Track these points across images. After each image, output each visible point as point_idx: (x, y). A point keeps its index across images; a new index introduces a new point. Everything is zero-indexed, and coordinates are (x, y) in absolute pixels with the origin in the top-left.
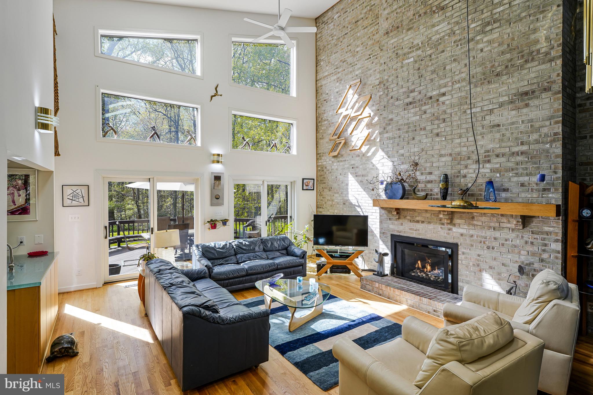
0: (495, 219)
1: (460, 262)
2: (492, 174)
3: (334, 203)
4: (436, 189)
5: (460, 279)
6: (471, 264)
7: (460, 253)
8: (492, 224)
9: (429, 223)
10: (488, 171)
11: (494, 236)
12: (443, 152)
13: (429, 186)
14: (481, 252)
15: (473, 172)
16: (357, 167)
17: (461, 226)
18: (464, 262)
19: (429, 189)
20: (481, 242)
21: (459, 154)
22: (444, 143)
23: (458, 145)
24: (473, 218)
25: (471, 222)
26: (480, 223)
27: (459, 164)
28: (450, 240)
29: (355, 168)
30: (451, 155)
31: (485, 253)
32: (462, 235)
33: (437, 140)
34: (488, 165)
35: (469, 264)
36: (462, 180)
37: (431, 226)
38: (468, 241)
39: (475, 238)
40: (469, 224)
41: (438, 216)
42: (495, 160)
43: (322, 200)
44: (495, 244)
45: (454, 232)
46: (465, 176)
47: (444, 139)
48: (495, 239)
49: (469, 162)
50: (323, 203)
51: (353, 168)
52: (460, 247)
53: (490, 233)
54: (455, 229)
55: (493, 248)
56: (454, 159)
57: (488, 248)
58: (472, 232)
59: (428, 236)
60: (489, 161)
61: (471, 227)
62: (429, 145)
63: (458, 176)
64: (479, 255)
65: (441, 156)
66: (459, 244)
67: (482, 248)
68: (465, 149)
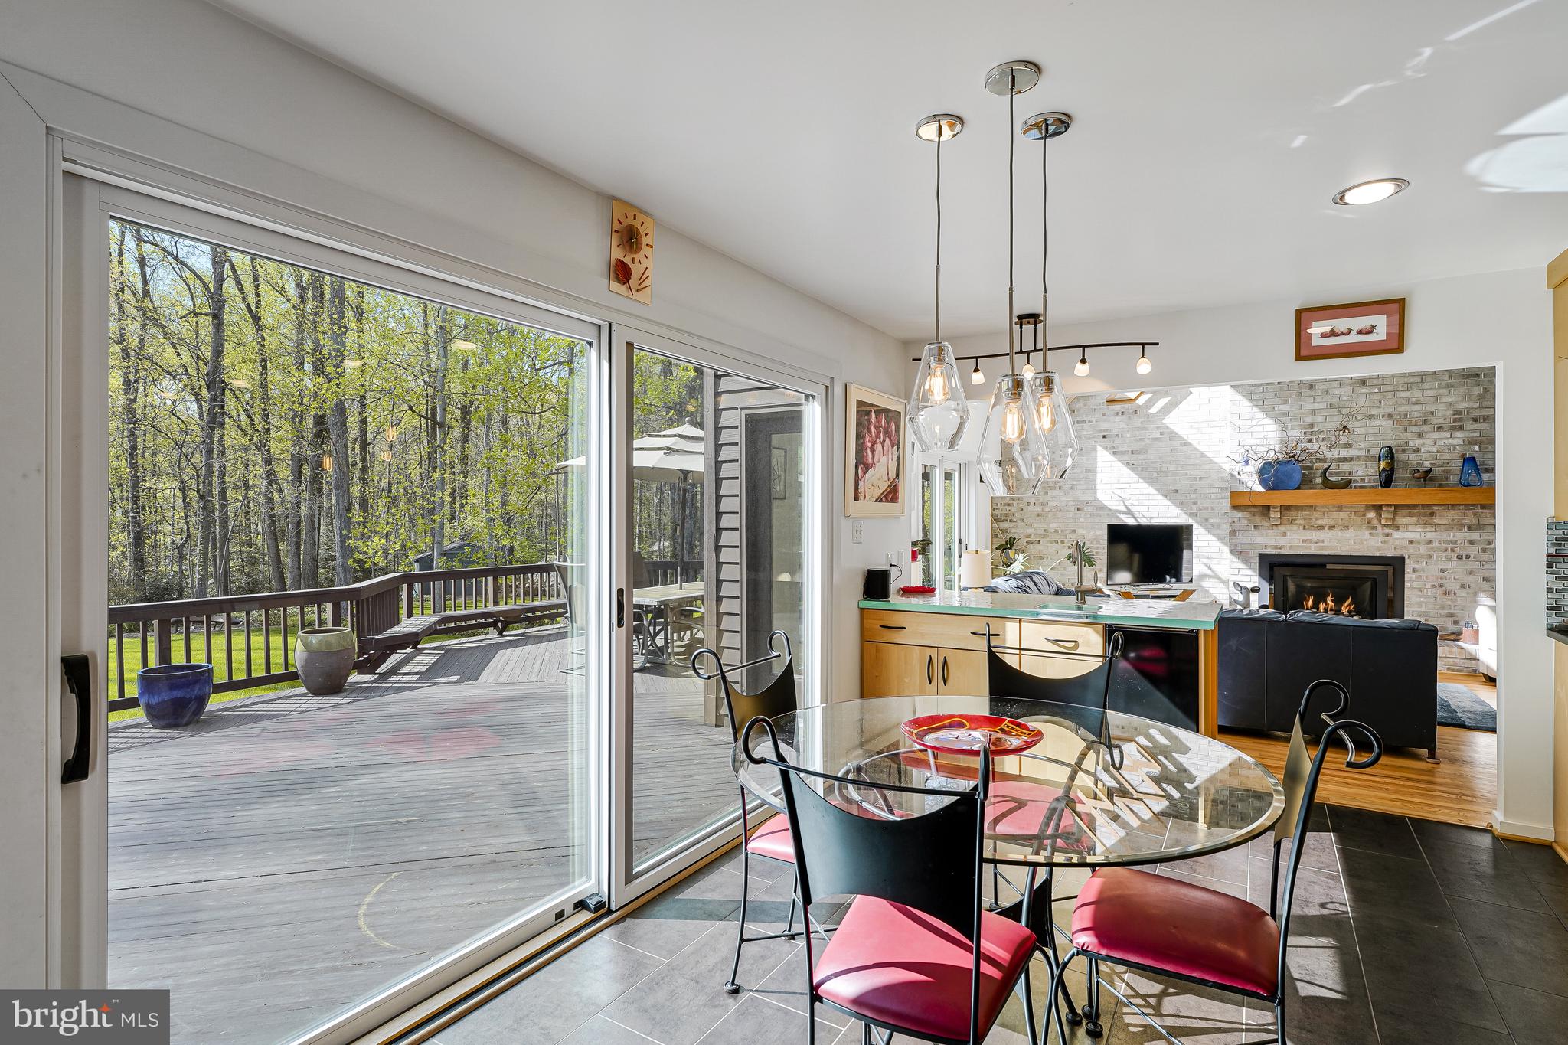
0: (1471, 514)
1: (1407, 585)
2: (1467, 447)
3: (1047, 509)
4: (1366, 473)
5: (1408, 611)
6: (1429, 585)
7: (1407, 570)
8: (1467, 522)
9: (1346, 527)
10: (1460, 442)
11: (1469, 539)
12: (1374, 411)
13: (1346, 466)
14: (1448, 565)
15: (1432, 443)
16: (1117, 436)
17: (1410, 528)
18: (1415, 584)
19: (1345, 472)
20: (1446, 550)
21: (1405, 416)
22: (1376, 397)
23: (1404, 402)
24: (1432, 514)
25: (1429, 521)
26: (1445, 522)
27: (1406, 431)
28: (1389, 552)
29: (1110, 436)
30: (1390, 416)
31: (1453, 565)
32: (1411, 542)
33: (1364, 391)
34: (1459, 434)
35: (1425, 585)
36: (1412, 456)
37: (1350, 533)
38: (1423, 550)
39: (1436, 544)
40: (1426, 524)
41: (1365, 515)
42: (1470, 426)
43: (1009, 505)
44: (1473, 550)
45: (1397, 539)
46: (1418, 450)
47: (1376, 390)
48: (1471, 543)
49: (1426, 428)
50: (1013, 510)
51: (1104, 437)
52: (1407, 562)
53: (1464, 536)
54: (1397, 534)
55: (1468, 557)
56: (1399, 423)
57: (1459, 557)
58: (1429, 536)
59: (1344, 549)
60: (1461, 428)
61: (1429, 529)
62: (1345, 398)
63: (1404, 451)
64: (1442, 571)
65: (1371, 417)
66: (1406, 557)
67: (1449, 559)
68: (1418, 408)
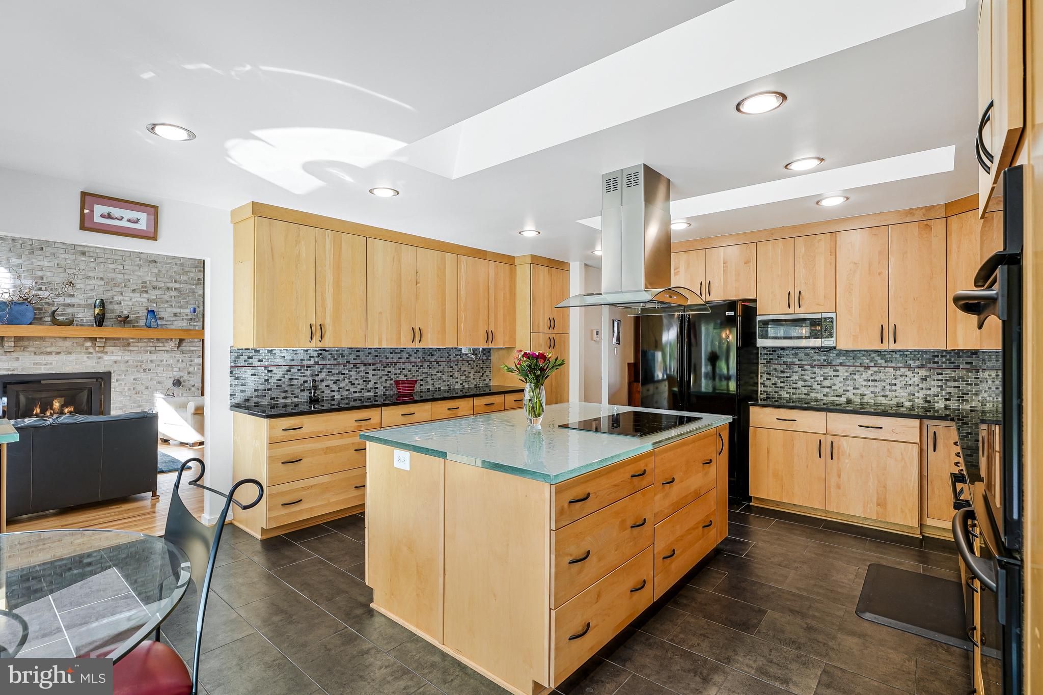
0: (151, 344)
1: (112, 390)
2: (149, 304)
4: (86, 315)
5: (113, 407)
6: (126, 389)
7: (113, 380)
8: (149, 349)
9: (70, 353)
10: (145, 300)
11: (150, 359)
12: (91, 274)
13: (69, 310)
14: (138, 376)
15: (129, 300)
17: (114, 353)
18: (118, 389)
19: (69, 314)
20: (137, 367)
21: (112, 280)
22: (92, 264)
23: (111, 271)
24: (129, 344)
25: (127, 348)
26: (136, 349)
27: (112, 290)
28: (101, 369)
30: (102, 279)
31: (142, 375)
32: (115, 362)
33: (83, 259)
34: (145, 295)
35: (124, 389)
36: (116, 307)
37: (72, 357)
38: (123, 367)
39: (131, 362)
40: (125, 350)
41: (83, 345)
42: (151, 291)
44: (152, 366)
45: (106, 360)
46: (120, 303)
47: (92, 260)
48: (151, 361)
49: (125, 289)
52: (112, 375)
53: (146, 357)
54: (106, 357)
55: (149, 370)
56: (107, 284)
57: (145, 370)
58: (127, 358)
59: (67, 369)
60: (146, 292)
61: (127, 353)
62: (69, 262)
63: (111, 303)
64: (135, 379)
65: (89, 278)
66: (112, 372)
67: (139, 372)
68: (120, 276)
